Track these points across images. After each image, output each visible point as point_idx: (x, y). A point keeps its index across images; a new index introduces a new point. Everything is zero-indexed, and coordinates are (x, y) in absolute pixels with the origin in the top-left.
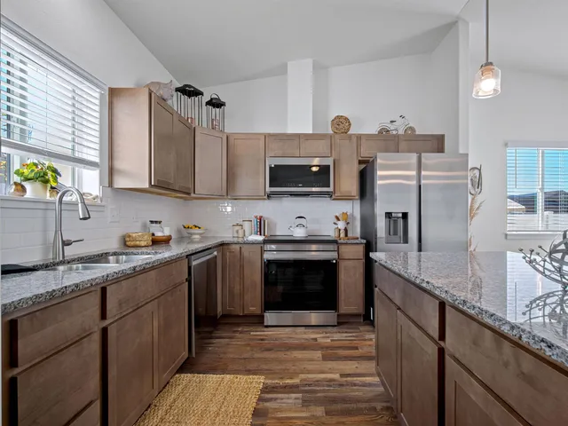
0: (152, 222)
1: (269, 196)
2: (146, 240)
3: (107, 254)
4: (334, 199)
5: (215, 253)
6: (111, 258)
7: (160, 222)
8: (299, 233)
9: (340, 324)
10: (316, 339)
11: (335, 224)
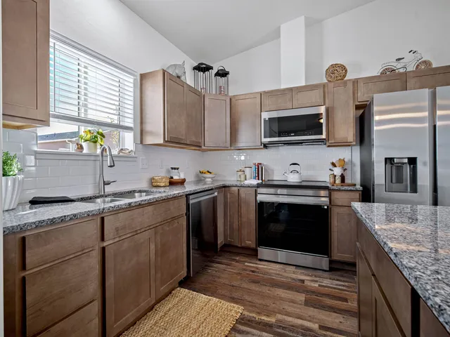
0: (172, 168)
1: (265, 146)
2: (166, 182)
3: (134, 191)
4: (329, 146)
5: (216, 194)
6: (136, 194)
7: (178, 169)
8: (293, 179)
9: (331, 269)
10: (303, 281)
11: (330, 170)
